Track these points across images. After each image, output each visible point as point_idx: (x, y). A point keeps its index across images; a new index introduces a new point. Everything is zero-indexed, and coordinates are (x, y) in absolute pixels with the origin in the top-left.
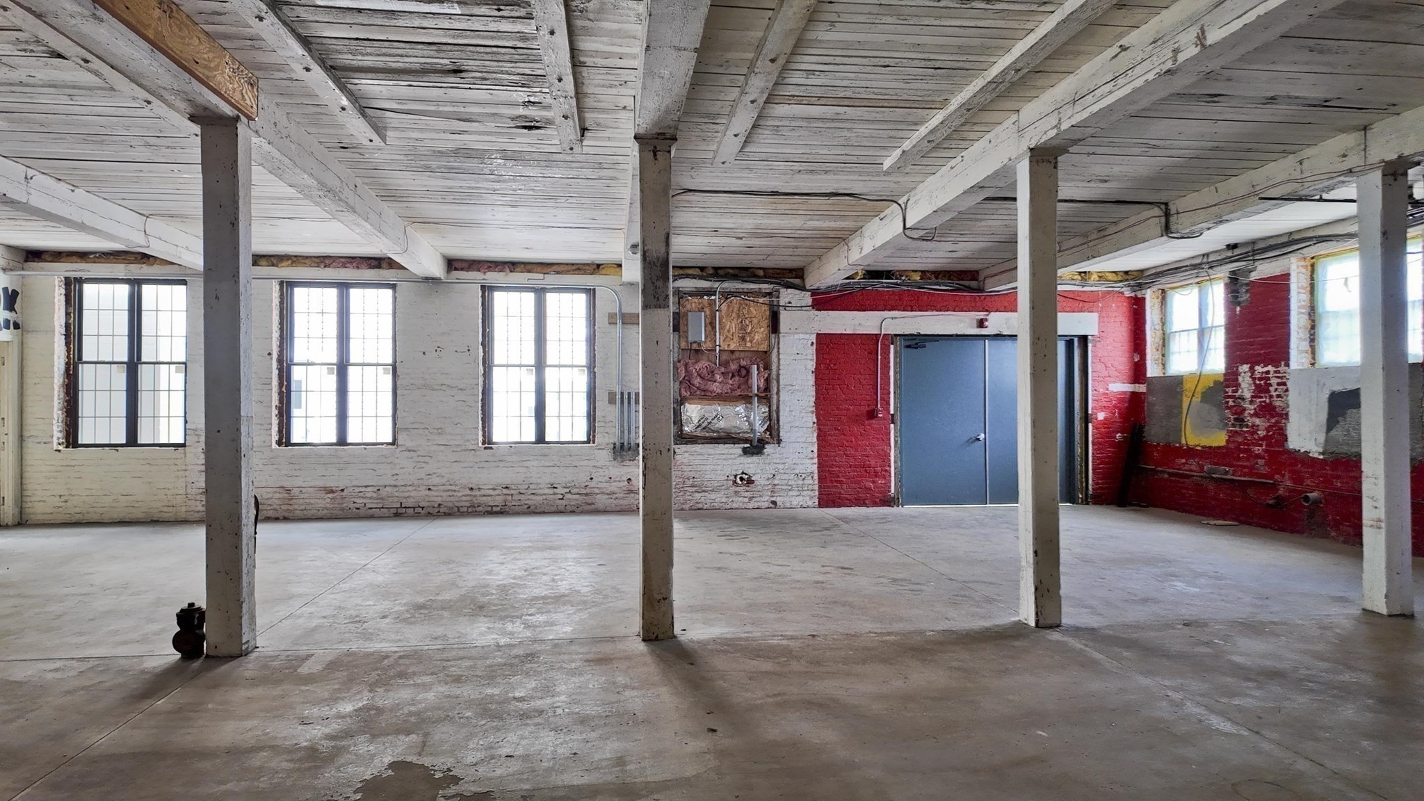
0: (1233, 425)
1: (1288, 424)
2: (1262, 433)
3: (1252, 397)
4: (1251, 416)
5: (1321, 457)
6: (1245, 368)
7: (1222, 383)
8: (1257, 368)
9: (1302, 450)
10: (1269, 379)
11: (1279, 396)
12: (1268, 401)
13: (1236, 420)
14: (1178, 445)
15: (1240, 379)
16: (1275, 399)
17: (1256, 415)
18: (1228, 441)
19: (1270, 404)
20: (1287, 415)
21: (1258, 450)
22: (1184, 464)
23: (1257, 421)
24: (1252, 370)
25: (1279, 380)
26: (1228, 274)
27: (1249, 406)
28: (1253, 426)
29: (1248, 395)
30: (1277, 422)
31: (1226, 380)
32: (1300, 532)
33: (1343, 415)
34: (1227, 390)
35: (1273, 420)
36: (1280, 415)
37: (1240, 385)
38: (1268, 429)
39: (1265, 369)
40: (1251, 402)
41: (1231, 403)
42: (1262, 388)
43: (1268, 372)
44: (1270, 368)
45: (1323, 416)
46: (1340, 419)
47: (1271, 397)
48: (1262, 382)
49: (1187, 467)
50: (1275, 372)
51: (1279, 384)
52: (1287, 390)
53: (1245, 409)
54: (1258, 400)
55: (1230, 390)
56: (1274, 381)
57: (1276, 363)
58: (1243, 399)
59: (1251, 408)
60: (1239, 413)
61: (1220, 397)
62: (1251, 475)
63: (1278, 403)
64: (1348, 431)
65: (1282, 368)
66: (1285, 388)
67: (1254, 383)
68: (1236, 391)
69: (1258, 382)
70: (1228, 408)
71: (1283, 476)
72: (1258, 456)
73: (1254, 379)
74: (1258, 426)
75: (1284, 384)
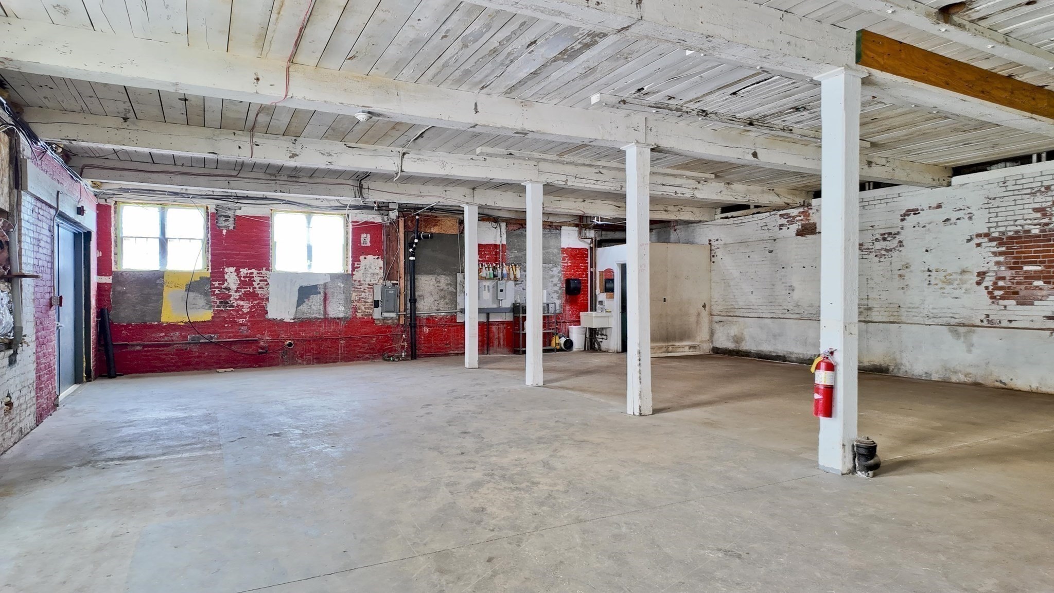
0: (218, 306)
1: (268, 305)
2: (245, 310)
3: (238, 288)
4: (236, 300)
5: (293, 321)
6: (232, 269)
7: (209, 279)
8: (241, 270)
9: (279, 319)
10: (253, 277)
11: (260, 288)
12: (251, 290)
13: (220, 303)
14: (156, 323)
15: (226, 277)
16: (257, 289)
17: (241, 299)
18: (213, 317)
19: (254, 292)
20: (267, 299)
21: (241, 321)
22: (163, 337)
23: (242, 303)
24: (238, 271)
25: (262, 278)
26: (214, 207)
27: (235, 294)
28: (238, 306)
29: (233, 287)
30: (258, 303)
31: (211, 277)
32: (277, 365)
33: (308, 298)
34: (213, 283)
35: (256, 302)
36: (262, 299)
37: (226, 280)
38: (251, 308)
39: (249, 271)
40: (236, 291)
41: (217, 291)
42: (246, 282)
43: (252, 273)
44: (253, 270)
45: (295, 298)
46: (306, 300)
47: (254, 288)
48: (247, 279)
49: (166, 338)
50: (258, 273)
51: (260, 281)
52: (268, 284)
53: (230, 296)
54: (243, 290)
55: (216, 284)
56: (257, 279)
57: (259, 268)
58: (228, 289)
59: (237, 295)
60: (225, 299)
61: (207, 288)
62: (234, 337)
63: (259, 291)
64: (310, 306)
65: (264, 271)
66: (266, 283)
67: (240, 280)
68: (223, 284)
69: (242, 279)
70: (214, 295)
71: (263, 334)
72: (242, 325)
73: (240, 277)
74: (243, 306)
75: (266, 281)
